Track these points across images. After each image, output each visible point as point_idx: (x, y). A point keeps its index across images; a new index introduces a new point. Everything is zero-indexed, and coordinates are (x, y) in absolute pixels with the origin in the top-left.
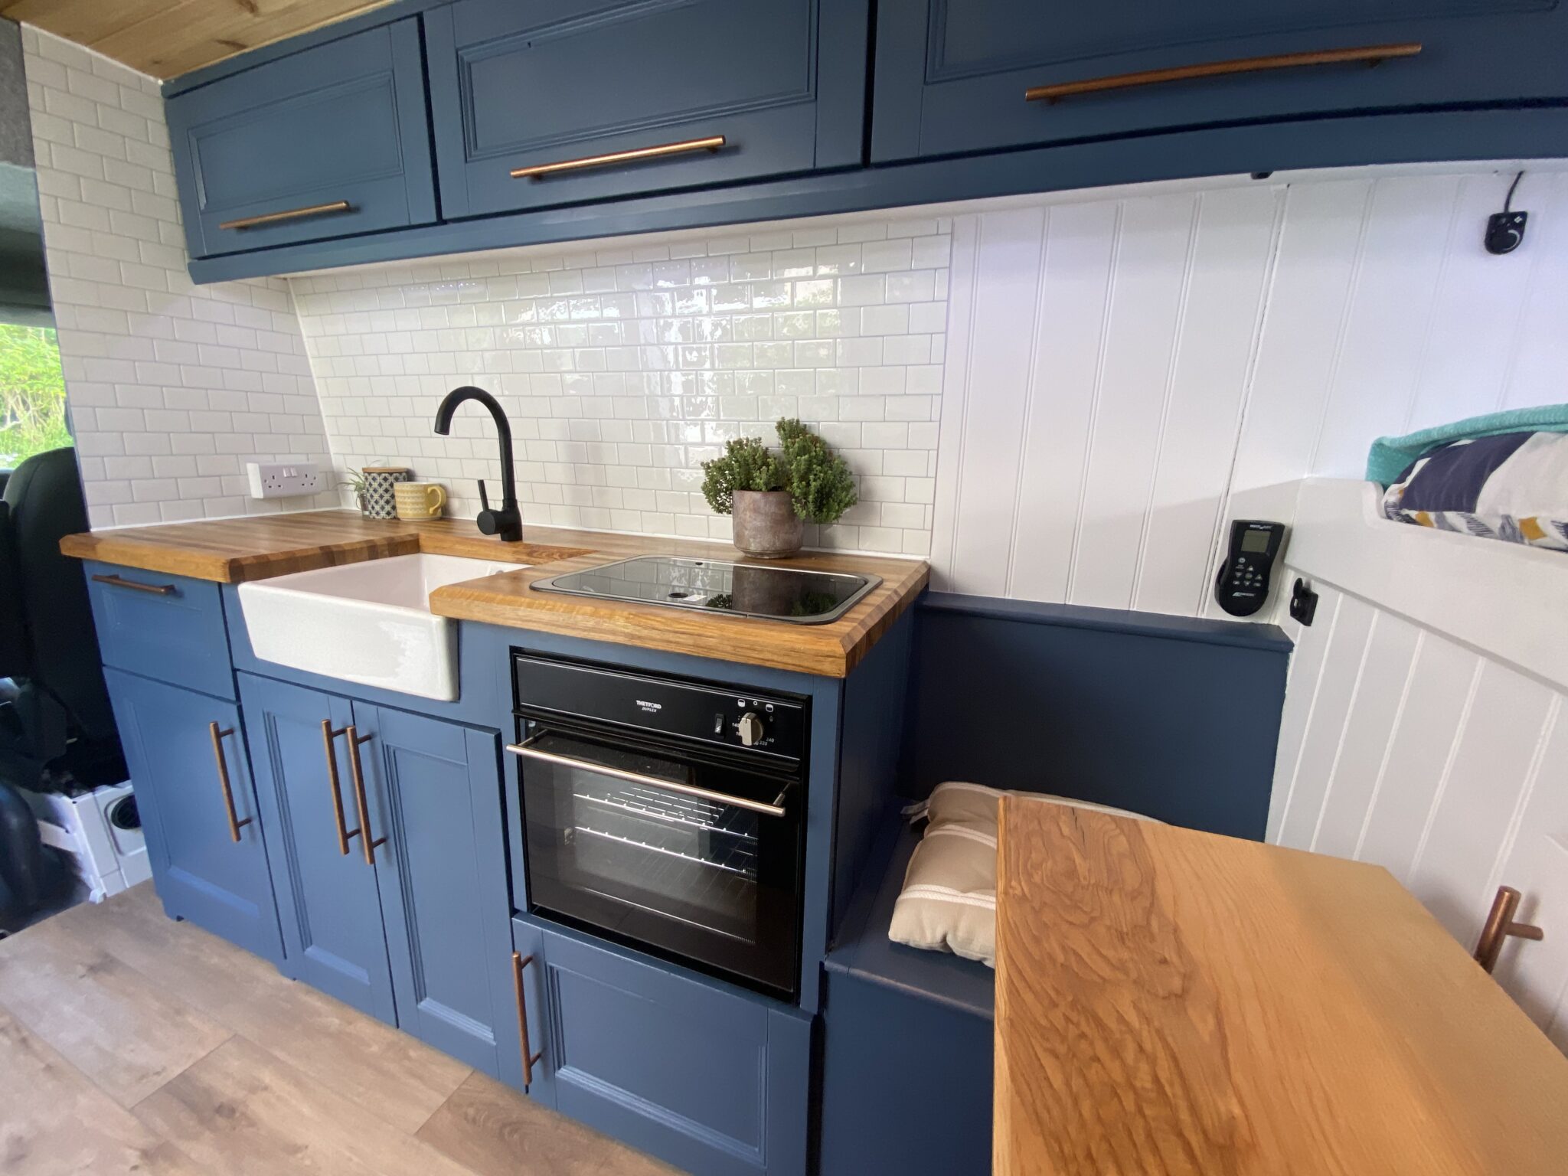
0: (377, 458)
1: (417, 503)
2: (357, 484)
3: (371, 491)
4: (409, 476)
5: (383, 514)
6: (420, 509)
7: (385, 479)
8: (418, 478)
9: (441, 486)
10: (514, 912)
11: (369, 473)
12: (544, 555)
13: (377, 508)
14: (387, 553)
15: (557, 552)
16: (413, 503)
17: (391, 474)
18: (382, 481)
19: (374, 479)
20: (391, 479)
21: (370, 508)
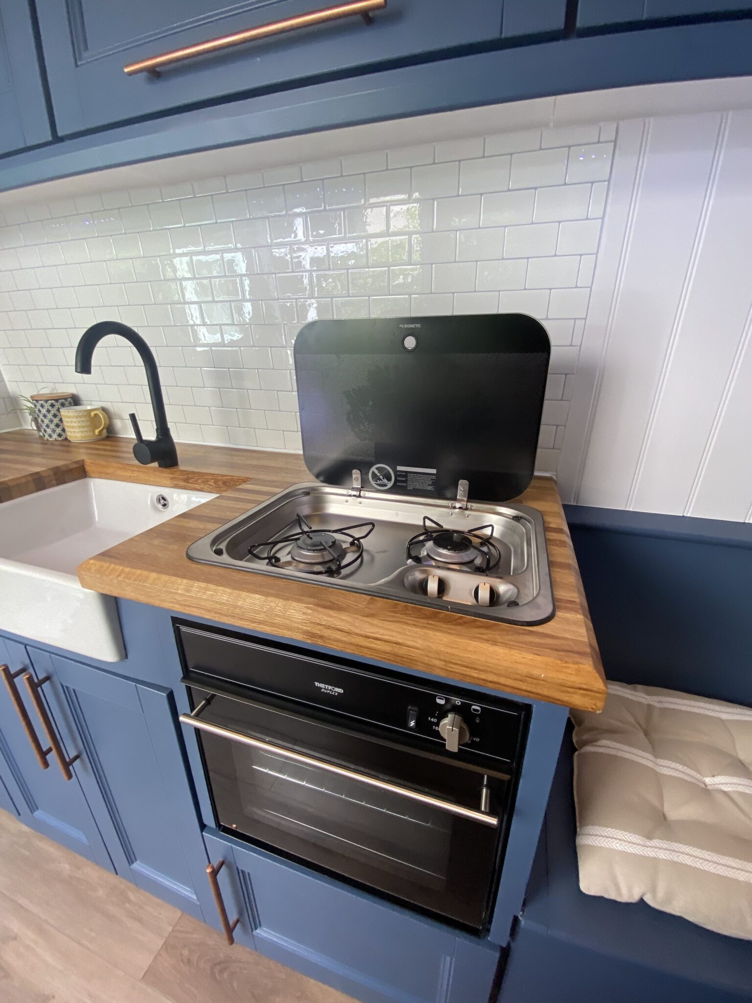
0: (43, 385)
1: (83, 427)
2: (30, 408)
3: (41, 417)
4: (75, 401)
5: (55, 436)
6: (86, 431)
7: (52, 406)
8: (84, 402)
9: (104, 410)
10: (203, 827)
11: (37, 401)
12: (199, 481)
13: (49, 431)
14: (54, 482)
15: (211, 479)
16: (79, 427)
17: (57, 401)
18: (50, 408)
19: (42, 406)
20: (57, 405)
21: (42, 430)
